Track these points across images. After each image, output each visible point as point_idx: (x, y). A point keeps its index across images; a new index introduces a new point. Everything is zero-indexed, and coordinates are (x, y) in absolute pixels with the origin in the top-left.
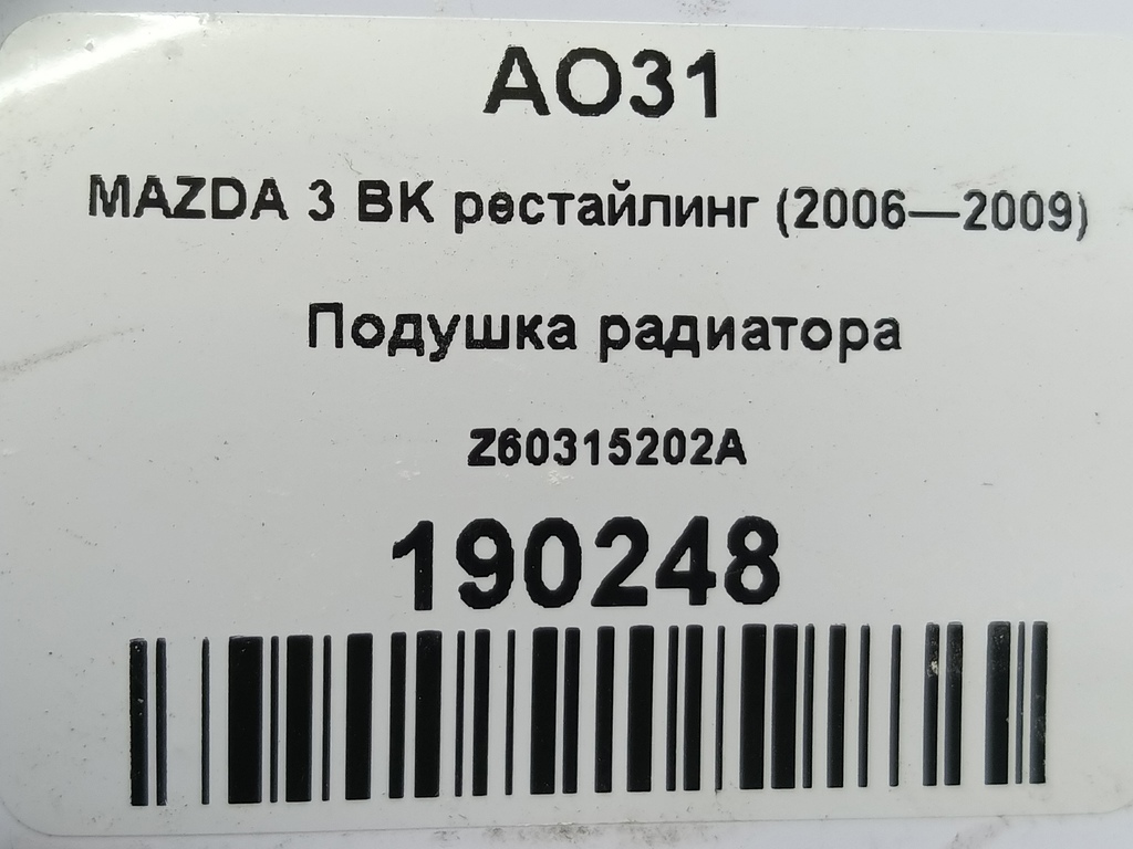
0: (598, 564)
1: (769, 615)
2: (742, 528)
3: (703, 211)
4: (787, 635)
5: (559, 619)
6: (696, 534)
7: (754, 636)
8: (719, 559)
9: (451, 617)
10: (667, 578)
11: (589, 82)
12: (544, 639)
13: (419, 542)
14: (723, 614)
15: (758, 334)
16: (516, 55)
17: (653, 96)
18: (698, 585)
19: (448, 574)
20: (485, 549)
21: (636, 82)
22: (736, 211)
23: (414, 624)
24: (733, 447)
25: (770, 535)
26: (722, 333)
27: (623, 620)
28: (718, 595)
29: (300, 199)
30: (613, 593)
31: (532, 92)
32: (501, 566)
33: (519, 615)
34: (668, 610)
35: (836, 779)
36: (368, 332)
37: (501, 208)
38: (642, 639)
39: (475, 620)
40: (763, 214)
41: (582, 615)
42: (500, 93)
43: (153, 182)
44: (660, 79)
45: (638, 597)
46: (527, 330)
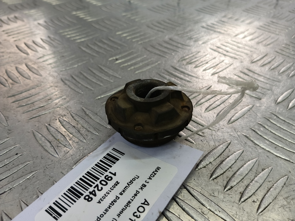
0: (100, 186)
1: (83, 197)
2: (92, 199)
3: (121, 212)
4: (80, 197)
5: (99, 181)
6: (95, 195)
7: (82, 195)
8: (91, 196)
9: (107, 173)
10: (94, 191)
11: (141, 209)
12: (98, 179)
13: (115, 174)
14: (87, 193)
15: (107, 210)
16: (148, 204)
17: (135, 214)
18: (91, 193)
19: (110, 175)
20: (110, 179)
21: (138, 214)
22: (119, 215)
23: (109, 171)
24: (99, 202)
25: (89, 201)
26: (109, 207)
27: (94, 185)
28: (88, 194)
29: (148, 180)
30: (97, 186)
31: (144, 204)
32: (107, 179)
33: (102, 178)
34: (91, 189)
35: (65, 194)
36: (134, 179)
37: (136, 195)
38: (91, 186)
39: (105, 175)
40: (116, 217)
41: (98, 182)
42: (146, 201)
43: (157, 172)
44: (136, 216)
45: (94, 188)
46: (124, 191)
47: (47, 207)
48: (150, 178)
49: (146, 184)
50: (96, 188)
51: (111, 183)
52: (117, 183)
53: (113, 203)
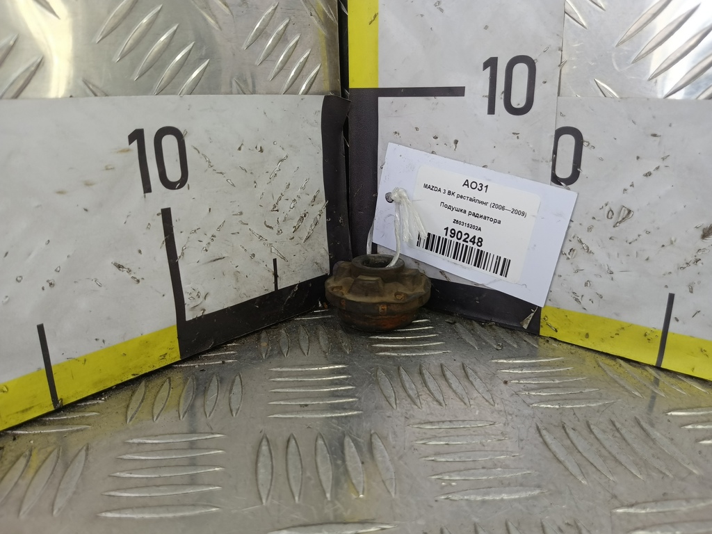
0: (464, 237)
1: (480, 248)
2: (479, 238)
3: (482, 203)
4: (482, 251)
5: (459, 241)
6: (474, 237)
7: (478, 250)
8: (476, 241)
9: (448, 237)
10: (471, 241)
11: (474, 185)
12: (457, 243)
13: (447, 229)
14: (475, 246)
15: (485, 218)
16: (467, 180)
17: (480, 189)
18: (474, 243)
19: (449, 233)
20: (453, 232)
21: (479, 187)
22: (486, 204)
23: (445, 237)
24: (480, 229)
25: (482, 240)
26: (481, 216)
27: (465, 244)
28: (475, 244)
29: (443, 191)
30: (465, 241)
31: (468, 185)
32: (454, 234)
33: (455, 239)
34: (470, 244)
35: (484, 269)
36: (446, 206)
37: (461, 197)
38: (467, 246)
39: (451, 239)
40: (489, 205)
41: (461, 242)
42: (465, 184)
43: (430, 186)
44: (481, 187)
45: (467, 242)
46: (461, 211)
47: (503, 277)
48: (440, 190)
49: (447, 192)
50: (468, 240)
51: (457, 228)
52: (456, 221)
53: (476, 215)
